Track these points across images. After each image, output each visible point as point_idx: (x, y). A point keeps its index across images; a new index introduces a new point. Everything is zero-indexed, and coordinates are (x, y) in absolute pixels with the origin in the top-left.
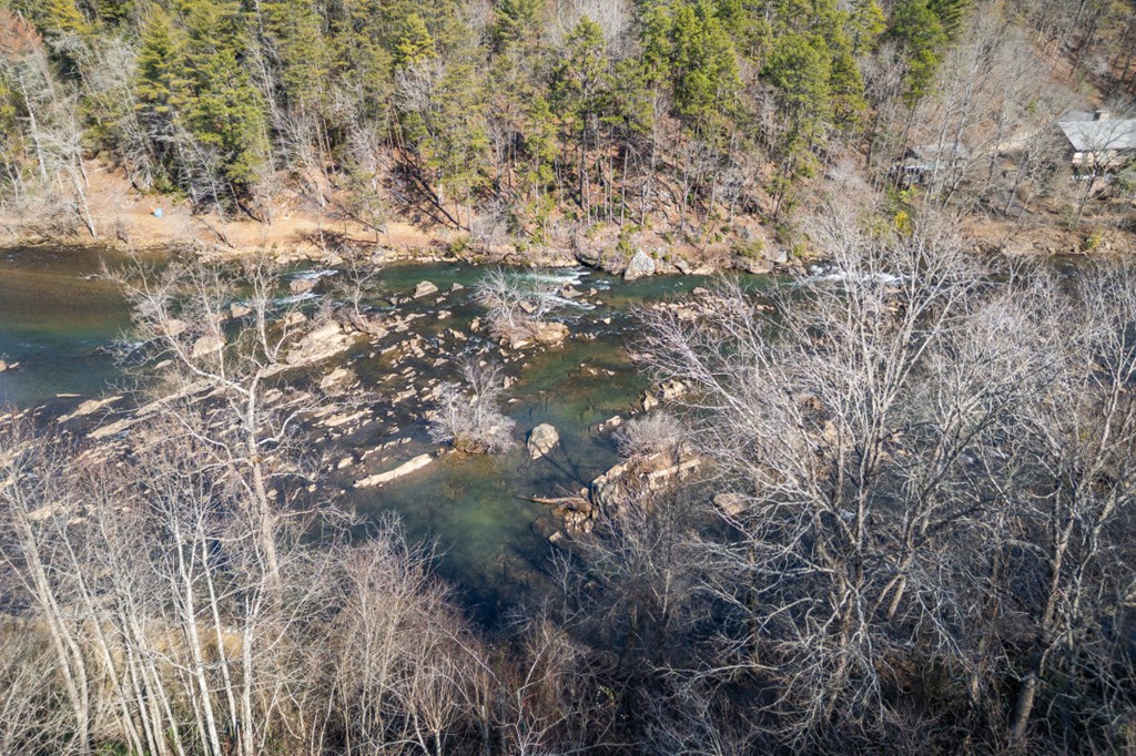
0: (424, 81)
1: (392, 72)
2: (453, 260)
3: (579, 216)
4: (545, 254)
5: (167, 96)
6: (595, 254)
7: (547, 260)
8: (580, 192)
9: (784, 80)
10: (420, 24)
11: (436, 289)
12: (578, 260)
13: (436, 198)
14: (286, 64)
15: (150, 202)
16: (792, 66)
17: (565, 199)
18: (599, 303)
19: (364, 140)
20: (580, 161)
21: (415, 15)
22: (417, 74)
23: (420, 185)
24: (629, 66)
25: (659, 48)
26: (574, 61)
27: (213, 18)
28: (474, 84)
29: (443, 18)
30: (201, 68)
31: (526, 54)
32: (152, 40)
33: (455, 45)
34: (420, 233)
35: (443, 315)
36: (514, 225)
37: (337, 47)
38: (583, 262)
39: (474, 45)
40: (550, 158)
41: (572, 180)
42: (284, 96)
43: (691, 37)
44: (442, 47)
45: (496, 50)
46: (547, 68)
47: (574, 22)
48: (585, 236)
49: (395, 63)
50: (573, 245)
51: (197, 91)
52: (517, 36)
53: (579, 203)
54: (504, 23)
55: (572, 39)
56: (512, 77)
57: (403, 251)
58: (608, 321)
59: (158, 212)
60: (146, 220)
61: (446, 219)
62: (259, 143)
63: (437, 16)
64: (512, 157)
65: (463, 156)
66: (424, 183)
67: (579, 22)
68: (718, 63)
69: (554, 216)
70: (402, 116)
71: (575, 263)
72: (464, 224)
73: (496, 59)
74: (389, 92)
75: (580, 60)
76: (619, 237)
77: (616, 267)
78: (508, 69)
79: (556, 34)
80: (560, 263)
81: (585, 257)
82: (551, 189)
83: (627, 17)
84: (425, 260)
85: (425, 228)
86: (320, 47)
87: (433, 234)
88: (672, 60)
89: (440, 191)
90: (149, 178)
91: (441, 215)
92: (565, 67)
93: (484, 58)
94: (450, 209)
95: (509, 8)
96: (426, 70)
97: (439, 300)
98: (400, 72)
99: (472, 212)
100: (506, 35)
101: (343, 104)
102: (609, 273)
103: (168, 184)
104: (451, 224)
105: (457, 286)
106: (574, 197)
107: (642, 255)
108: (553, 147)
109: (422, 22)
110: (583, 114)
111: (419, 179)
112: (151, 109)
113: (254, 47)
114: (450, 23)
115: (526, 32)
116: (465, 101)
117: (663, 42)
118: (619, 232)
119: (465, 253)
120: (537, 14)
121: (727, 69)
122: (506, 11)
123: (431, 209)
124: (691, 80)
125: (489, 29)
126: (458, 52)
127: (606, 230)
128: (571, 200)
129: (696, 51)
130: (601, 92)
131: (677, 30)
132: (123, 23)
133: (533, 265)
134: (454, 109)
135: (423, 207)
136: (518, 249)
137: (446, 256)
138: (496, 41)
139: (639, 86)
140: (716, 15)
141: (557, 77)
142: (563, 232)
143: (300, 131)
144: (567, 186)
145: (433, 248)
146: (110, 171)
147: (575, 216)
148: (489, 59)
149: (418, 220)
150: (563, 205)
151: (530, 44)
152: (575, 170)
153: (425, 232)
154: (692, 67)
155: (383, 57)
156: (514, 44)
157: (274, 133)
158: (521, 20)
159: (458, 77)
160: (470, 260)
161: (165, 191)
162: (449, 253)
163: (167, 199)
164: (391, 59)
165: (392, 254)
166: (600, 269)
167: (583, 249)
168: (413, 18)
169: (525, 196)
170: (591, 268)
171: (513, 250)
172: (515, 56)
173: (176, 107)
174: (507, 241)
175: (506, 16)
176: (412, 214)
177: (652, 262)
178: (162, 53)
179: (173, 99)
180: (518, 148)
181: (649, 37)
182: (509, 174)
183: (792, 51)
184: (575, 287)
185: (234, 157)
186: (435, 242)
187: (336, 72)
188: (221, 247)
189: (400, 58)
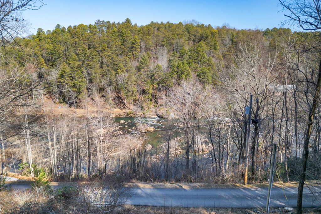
0: (123, 77)
1: (116, 75)
2: (128, 116)
3: (158, 106)
4: (149, 115)
5: (65, 81)
6: (161, 114)
7: (150, 116)
8: (157, 101)
9: (201, 76)
10: (122, 66)
11: (125, 122)
12: (157, 115)
13: (125, 103)
14: (92, 74)
15: (58, 105)
16: (203, 73)
17: (154, 103)
18: (162, 124)
19: (109, 90)
20: (157, 94)
21: (121, 64)
22: (121, 76)
23: (121, 100)
24: (167, 73)
25: (174, 70)
26: (156, 73)
27: (76, 65)
28: (134, 78)
29: (127, 64)
30: (73, 75)
31: (145, 72)
32: (63, 69)
33: (130, 70)
34: (121, 111)
35: (126, 126)
36: (142, 108)
37: (103, 71)
38: (158, 116)
39: (134, 70)
40: (151, 93)
41: (156, 99)
42: (91, 81)
43: (181, 68)
44: (127, 70)
45: (139, 71)
46: (150, 75)
47: (156, 65)
48: (159, 110)
49: (116, 74)
50: (156, 112)
51: (72, 80)
52: (143, 68)
53: (157, 104)
54: (140, 66)
55: (155, 68)
56: (142, 76)
57: (117, 114)
58: (164, 127)
59: (60, 107)
60: (56, 109)
61: (127, 108)
62: (85, 91)
63: (126, 64)
64: (142, 94)
65: (131, 93)
66: (122, 100)
67: (157, 65)
68: (187, 73)
69: (152, 107)
70: (118, 85)
71: (156, 116)
72: (131, 108)
73: (139, 73)
74: (115, 80)
75: (157, 73)
76: (167, 110)
77: (165, 117)
78: (142, 75)
79: (152, 67)
80: (153, 116)
81: (159, 115)
82: (151, 100)
83: (168, 64)
84: (122, 116)
85: (122, 109)
86: (99, 71)
87: (124, 111)
88: (177, 72)
89: (125, 102)
90: (58, 100)
91: (126, 107)
92: (154, 74)
93: (136, 73)
94: (128, 105)
95: (141, 62)
96: (123, 75)
97: (125, 124)
98: (117, 76)
99: (133, 106)
100: (141, 68)
101: (104, 82)
102: (164, 118)
103: (62, 101)
104: (128, 109)
105: (129, 121)
106: (156, 102)
107: (172, 114)
108: (151, 91)
109: (122, 65)
110: (158, 84)
111: (121, 99)
112: (61, 84)
113: (85, 71)
114: (128, 66)
115: (145, 67)
116: (132, 81)
117: (175, 69)
118: (166, 109)
119: (131, 115)
120: (148, 64)
121: (189, 74)
122: (141, 63)
123: (123, 106)
124: (181, 76)
125: (137, 67)
126: (130, 71)
127: (164, 109)
128: (156, 103)
129: (182, 71)
130: (162, 79)
131: (178, 66)
132: (54, 66)
133: (147, 117)
134: (129, 83)
135: (121, 105)
136: (143, 113)
137: (127, 115)
138: (139, 69)
139: (170, 78)
140: (187, 63)
141: (152, 76)
142: (154, 110)
143: (94, 89)
144: (154, 100)
145: (124, 114)
146: (48, 99)
147: (156, 106)
148: (137, 73)
149: (120, 108)
150: (154, 104)
151: (146, 70)
152: (156, 97)
153: (122, 110)
154: (181, 74)
155: (114, 73)
156: (143, 70)
157: (88, 89)
158: (144, 65)
159: (130, 76)
160: (132, 116)
161: (61, 103)
162: (128, 114)
163: (62, 105)
164: (115, 73)
165: (114, 115)
166: (162, 117)
167: (158, 113)
168: (120, 64)
169: (145, 102)
170: (160, 117)
171: (142, 114)
172: (143, 72)
173: (67, 83)
174: (141, 112)
175: (141, 64)
176: (119, 107)
177: (174, 116)
178: (65, 72)
179: (66, 82)
180: (144, 92)
181: (172, 68)
182: (142, 98)
183: (203, 70)
184: (157, 121)
185: (79, 94)
186: (124, 112)
187: (103, 76)
188: (75, 114)
189: (117, 73)
